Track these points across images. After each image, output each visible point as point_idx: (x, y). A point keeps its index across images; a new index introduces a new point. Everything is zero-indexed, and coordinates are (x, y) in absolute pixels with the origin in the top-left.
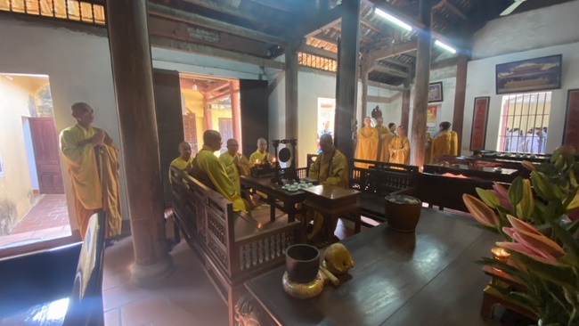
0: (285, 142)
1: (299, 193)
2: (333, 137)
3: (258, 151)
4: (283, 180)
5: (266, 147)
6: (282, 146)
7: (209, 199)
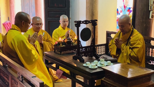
0: (86, 22)
1: (98, 70)
2: (131, 18)
3: (60, 27)
4: (84, 58)
5: (67, 23)
6: (83, 26)
7: (22, 77)
